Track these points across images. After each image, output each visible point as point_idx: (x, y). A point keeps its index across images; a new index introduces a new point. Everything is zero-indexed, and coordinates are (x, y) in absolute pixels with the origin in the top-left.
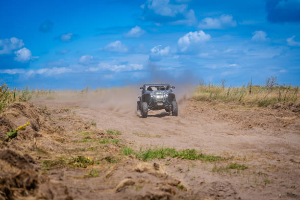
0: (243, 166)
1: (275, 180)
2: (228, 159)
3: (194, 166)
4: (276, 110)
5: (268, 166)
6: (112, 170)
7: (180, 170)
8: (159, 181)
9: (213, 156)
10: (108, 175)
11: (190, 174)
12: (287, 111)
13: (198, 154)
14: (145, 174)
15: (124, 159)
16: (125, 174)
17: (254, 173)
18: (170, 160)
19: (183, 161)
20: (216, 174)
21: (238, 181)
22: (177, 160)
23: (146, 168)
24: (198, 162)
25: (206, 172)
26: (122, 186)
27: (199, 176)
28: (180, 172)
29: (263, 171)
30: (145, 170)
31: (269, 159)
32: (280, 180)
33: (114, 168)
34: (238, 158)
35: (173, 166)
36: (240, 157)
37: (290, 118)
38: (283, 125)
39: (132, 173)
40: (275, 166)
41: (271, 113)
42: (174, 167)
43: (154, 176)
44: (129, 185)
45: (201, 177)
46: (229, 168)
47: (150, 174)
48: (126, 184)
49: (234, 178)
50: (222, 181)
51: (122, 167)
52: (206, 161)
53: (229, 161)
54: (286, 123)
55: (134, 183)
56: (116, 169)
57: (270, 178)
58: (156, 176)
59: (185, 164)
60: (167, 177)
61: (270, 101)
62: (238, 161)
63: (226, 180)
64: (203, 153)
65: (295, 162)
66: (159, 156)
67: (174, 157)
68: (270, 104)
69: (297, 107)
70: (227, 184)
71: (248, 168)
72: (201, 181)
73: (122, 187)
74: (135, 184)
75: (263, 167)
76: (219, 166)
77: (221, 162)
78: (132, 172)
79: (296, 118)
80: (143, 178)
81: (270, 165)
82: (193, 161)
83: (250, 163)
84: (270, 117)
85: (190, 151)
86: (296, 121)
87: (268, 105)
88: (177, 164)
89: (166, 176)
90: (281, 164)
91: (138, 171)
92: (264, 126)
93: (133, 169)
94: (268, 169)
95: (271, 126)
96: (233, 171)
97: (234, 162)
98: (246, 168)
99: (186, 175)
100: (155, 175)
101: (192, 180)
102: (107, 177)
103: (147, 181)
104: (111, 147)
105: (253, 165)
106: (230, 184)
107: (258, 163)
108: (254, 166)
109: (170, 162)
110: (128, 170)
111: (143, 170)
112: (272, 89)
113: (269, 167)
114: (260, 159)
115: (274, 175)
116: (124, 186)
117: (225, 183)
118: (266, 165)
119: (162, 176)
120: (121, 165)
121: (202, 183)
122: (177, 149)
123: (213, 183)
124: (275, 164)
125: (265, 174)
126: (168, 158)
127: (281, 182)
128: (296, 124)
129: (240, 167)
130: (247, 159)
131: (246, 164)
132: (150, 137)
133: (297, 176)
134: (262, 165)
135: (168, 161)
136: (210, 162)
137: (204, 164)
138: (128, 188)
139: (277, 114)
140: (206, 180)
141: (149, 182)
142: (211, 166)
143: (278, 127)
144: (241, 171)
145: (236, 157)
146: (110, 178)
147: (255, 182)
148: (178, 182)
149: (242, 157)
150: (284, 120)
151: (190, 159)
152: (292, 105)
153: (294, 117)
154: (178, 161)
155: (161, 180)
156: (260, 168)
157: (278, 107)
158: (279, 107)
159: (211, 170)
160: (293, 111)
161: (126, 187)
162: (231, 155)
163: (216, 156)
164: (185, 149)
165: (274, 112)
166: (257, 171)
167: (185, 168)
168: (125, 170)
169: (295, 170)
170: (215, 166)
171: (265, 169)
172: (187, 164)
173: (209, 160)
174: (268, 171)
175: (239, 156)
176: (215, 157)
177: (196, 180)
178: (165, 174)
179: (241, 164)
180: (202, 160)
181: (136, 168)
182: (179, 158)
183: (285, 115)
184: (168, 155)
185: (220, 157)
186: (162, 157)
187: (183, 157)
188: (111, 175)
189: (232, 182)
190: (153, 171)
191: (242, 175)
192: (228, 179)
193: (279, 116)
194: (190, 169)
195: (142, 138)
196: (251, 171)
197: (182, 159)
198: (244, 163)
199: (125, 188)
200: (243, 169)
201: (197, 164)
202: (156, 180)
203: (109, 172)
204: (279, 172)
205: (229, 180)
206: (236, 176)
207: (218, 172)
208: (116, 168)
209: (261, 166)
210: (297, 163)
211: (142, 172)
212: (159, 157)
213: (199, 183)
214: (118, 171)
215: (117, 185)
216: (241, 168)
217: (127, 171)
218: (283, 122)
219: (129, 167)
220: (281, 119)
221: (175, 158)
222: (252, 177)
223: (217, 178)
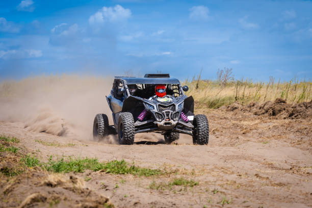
0: (192, 182)
1: (235, 199)
2: (171, 173)
3: (123, 182)
4: (232, 113)
5: (225, 183)
6: (12, 183)
7: (106, 186)
8: (79, 199)
9: (150, 170)
10: (7, 190)
11: (118, 192)
12: (247, 114)
13: (129, 167)
14: (59, 189)
15: (27, 171)
16: (32, 188)
17: (207, 191)
18: (90, 174)
19: (109, 176)
20: (156, 193)
21: (185, 201)
22: (99, 174)
23: (60, 181)
24: (131, 177)
25: (141, 189)
26: (29, 202)
27: (131, 194)
28: (105, 190)
29: (219, 189)
30: (60, 183)
31: (227, 173)
32: (241, 199)
33: (15, 181)
34: (184, 172)
35: (94, 183)
36: (187, 170)
37: (252, 123)
38: (242, 132)
39: (41, 188)
40: (235, 182)
41: (226, 117)
42: (97, 183)
43: (71, 192)
44: (38, 201)
45: (135, 196)
46: (173, 185)
47: (66, 189)
48: (34, 200)
49: (180, 197)
50: (163, 201)
51: (26, 180)
52: (141, 175)
53: (172, 176)
54: (246, 129)
55: (46, 199)
56: (19, 183)
57: (229, 198)
58: (74, 192)
59: (111, 180)
60: (89, 194)
61: (224, 100)
62: (184, 176)
63: (170, 199)
64: (136, 166)
65: (260, 177)
66: (75, 168)
67: (95, 170)
68: (223, 104)
69: (260, 109)
70: (171, 204)
71: (198, 185)
72: (135, 201)
73: (28, 204)
74: (48, 200)
75: (219, 182)
76: (158, 181)
77: (161, 177)
78: (41, 186)
79: (260, 123)
80: (57, 194)
81: (228, 181)
82: (122, 176)
83: (200, 178)
84: (224, 120)
85: (118, 163)
86: (259, 126)
87: (221, 106)
88: (101, 179)
89: (88, 191)
90: (242, 180)
91: (50, 184)
92: (217, 133)
93: (43, 182)
94: (225, 186)
95: (225, 133)
96: (177, 188)
97: (179, 177)
98: (195, 184)
99: (114, 194)
100: (73, 190)
101: (122, 200)
102: (5, 193)
103: (63, 198)
104: (8, 156)
105: (206, 180)
106: (175, 204)
107: (211, 179)
108: (206, 182)
109: (90, 176)
110: (35, 184)
111: (56, 183)
112: (225, 85)
113: (227, 184)
114: (215, 173)
115: (233, 193)
116: (31, 203)
117: (168, 203)
118: (222, 180)
119: (82, 192)
120: (24, 178)
121: (136, 203)
122: (100, 161)
123: (152, 203)
124: (234, 180)
125: (221, 192)
126: (87, 171)
127: (244, 202)
128: (260, 131)
129: (187, 183)
130: (197, 174)
131: (196, 180)
132: (59, 146)
133: (265, 194)
134: (217, 180)
135: (88, 175)
136: (146, 177)
137: (138, 180)
138: (37, 205)
139: (234, 117)
140: (141, 199)
141: (65, 199)
142: (147, 182)
143: (236, 134)
144: (189, 188)
145: (180, 170)
146: (10, 194)
147: (209, 202)
148: (104, 200)
149: (190, 171)
150: (243, 125)
151: (118, 173)
152: (253, 106)
153: (257, 121)
154: (101, 175)
155: (82, 197)
156: (215, 185)
157: (234, 109)
158: (236, 108)
159: (148, 187)
160: (256, 114)
161: (34, 204)
162: (174, 169)
163: (154, 169)
164: (110, 161)
165: (230, 115)
166: (211, 189)
167: (112, 185)
168: (30, 183)
169: (262, 188)
170: (154, 182)
171: (222, 186)
172: (114, 179)
173: (145, 174)
174: (226, 189)
175: (185, 169)
176: (153, 171)
177: (128, 199)
178: (88, 189)
179: (189, 180)
180: (135, 175)
181: (47, 181)
182: (103, 171)
183: (244, 118)
184: (88, 167)
185: (160, 171)
186: (79, 171)
187: (108, 170)
188: (11, 191)
189: (177, 202)
190: (71, 185)
191: (190, 194)
192: (172, 198)
193: (237, 119)
194: (119, 185)
195: (49, 147)
196: (202, 188)
197: (108, 173)
198: (193, 179)
199: (33, 206)
200: (192, 186)
201: (127, 179)
202: (75, 197)
203: (8, 187)
204: (240, 190)
205: (173, 200)
206: (183, 195)
207: (157, 189)
208: (17, 181)
209: (215, 182)
210: (263, 178)
211: (55, 186)
212: (75, 170)
213: (132, 203)
214: (21, 185)
215: (21, 202)
216: (189, 184)
217: (33, 185)
218: (241, 128)
219: (35, 180)
220: (239, 123)
221: (98, 172)
222: (204, 196)
223: (156, 197)
